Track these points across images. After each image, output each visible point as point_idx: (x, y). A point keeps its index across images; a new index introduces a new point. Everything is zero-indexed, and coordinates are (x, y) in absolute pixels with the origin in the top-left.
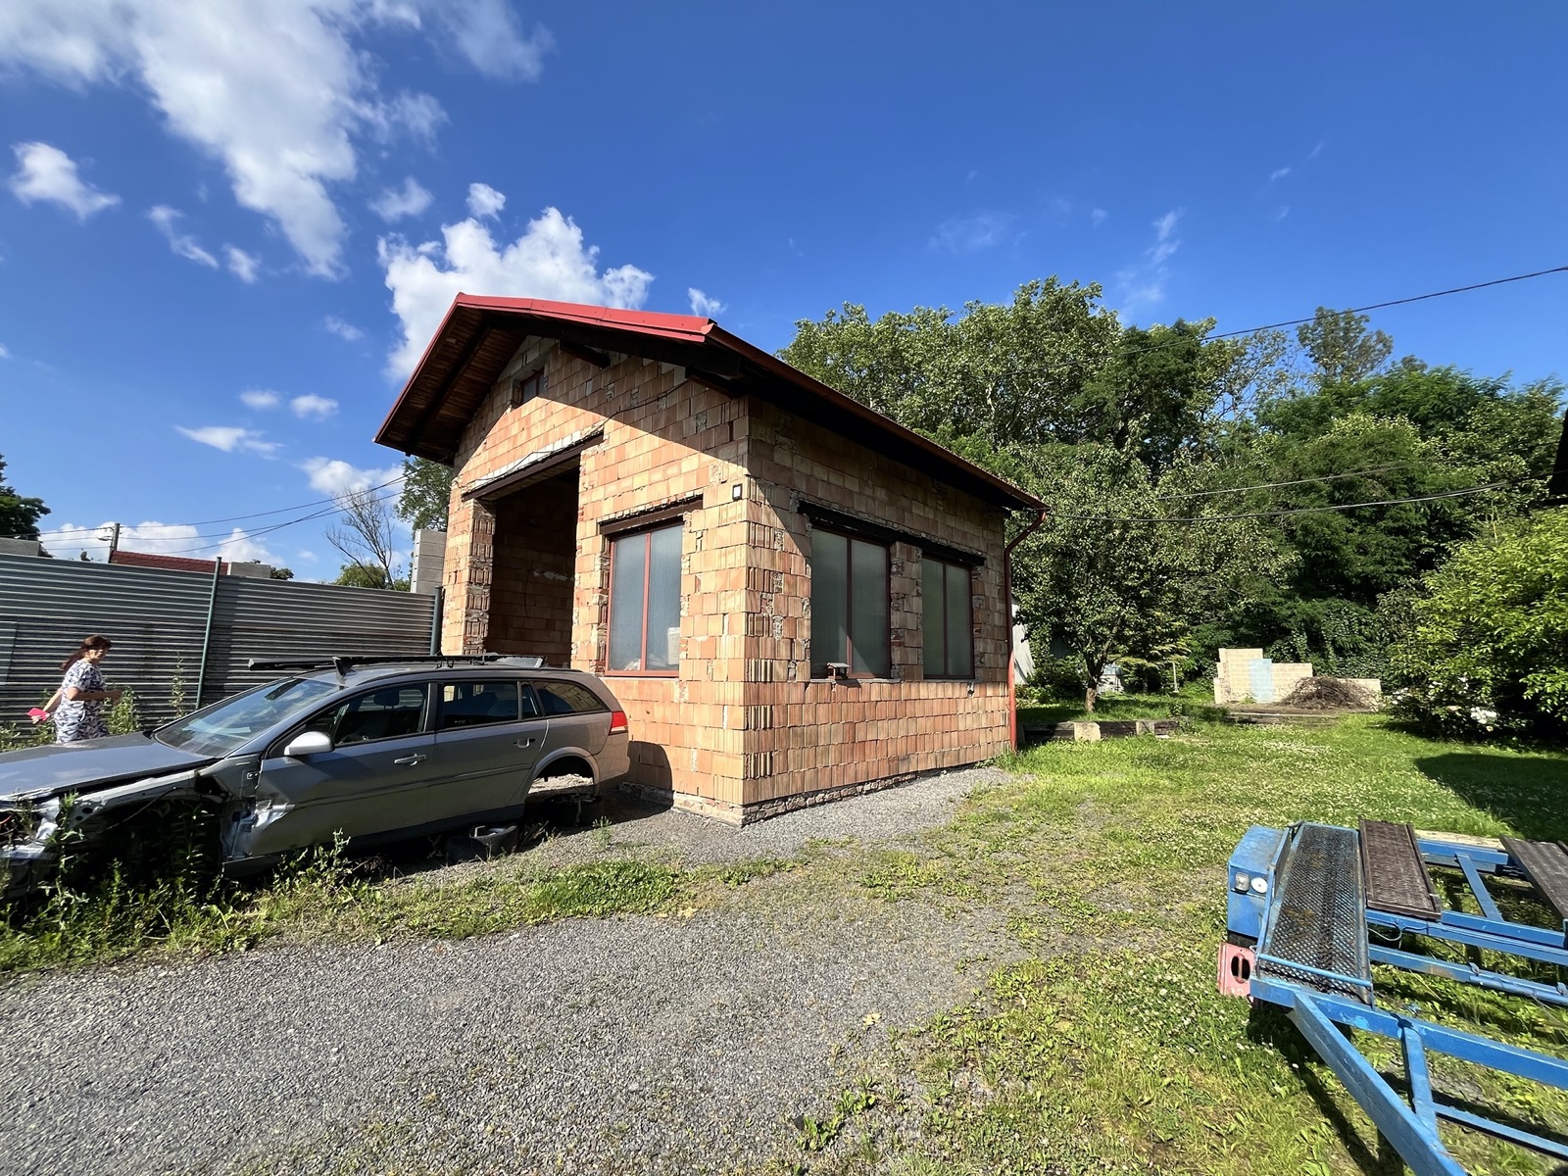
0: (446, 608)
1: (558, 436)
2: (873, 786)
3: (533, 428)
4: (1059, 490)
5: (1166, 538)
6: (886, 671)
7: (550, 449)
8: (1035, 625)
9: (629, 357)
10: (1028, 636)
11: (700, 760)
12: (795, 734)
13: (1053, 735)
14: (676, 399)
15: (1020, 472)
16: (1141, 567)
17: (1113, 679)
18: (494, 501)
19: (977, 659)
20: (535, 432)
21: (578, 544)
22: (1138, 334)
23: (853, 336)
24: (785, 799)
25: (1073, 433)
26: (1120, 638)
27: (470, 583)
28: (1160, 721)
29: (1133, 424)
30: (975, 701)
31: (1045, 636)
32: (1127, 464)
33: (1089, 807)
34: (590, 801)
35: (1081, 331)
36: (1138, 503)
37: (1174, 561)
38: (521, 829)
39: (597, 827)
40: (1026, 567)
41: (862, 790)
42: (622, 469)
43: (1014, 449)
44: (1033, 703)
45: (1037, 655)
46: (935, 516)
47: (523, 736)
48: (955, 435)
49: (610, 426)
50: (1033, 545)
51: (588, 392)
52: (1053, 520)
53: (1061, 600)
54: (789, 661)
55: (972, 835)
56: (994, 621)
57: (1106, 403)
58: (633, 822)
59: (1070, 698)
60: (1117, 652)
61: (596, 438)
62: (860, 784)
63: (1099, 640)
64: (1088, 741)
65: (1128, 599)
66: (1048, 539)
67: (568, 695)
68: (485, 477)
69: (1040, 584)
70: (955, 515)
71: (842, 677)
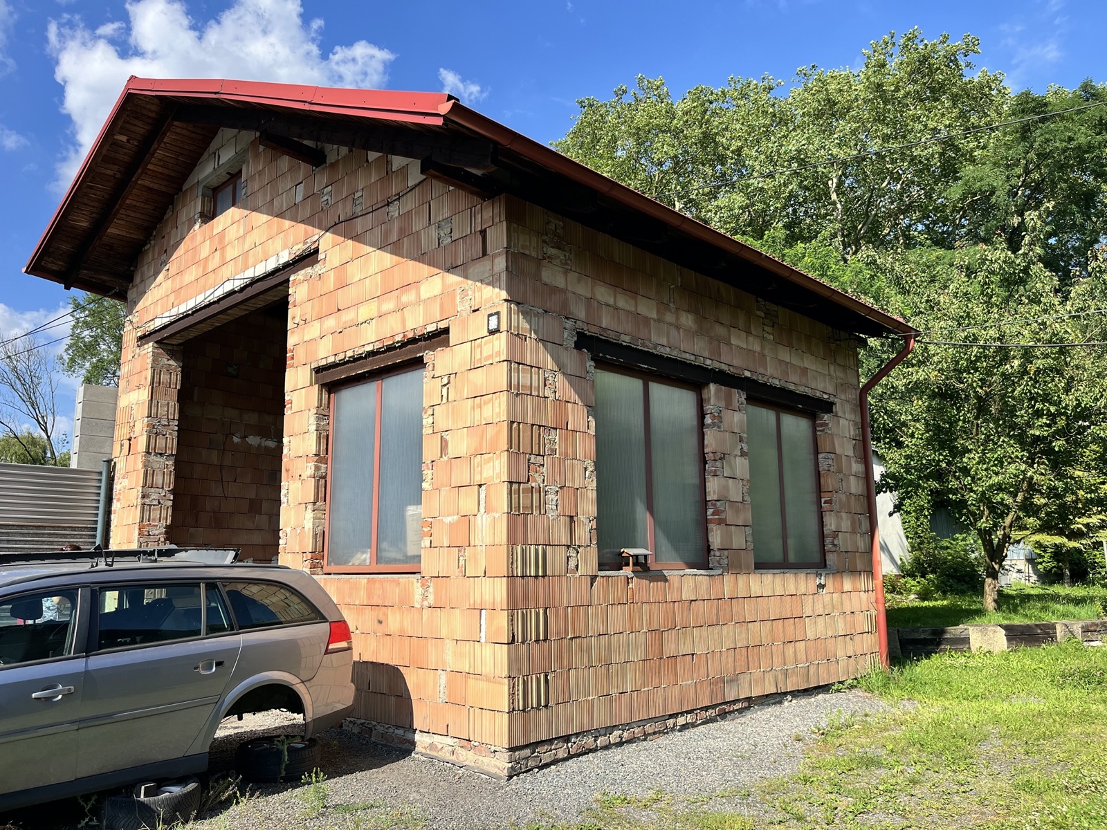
0: (117, 487)
1: (261, 256)
2: (689, 718)
3: (229, 249)
4: (932, 308)
5: (1085, 370)
6: (702, 559)
7: (250, 274)
8: (907, 493)
9: (351, 151)
10: (898, 508)
11: (450, 684)
12: (580, 648)
13: (939, 644)
14: (410, 203)
15: (879, 288)
16: (1053, 409)
17: (1022, 565)
18: (179, 345)
19: (828, 540)
20: (231, 253)
21: (287, 398)
22: (1033, 100)
23: (651, 118)
24: (566, 739)
25: (949, 234)
26: (1029, 508)
27: (148, 453)
28: (1088, 622)
29: (1031, 217)
30: (827, 598)
31: (922, 508)
32: (1026, 270)
33: (994, 747)
34: (300, 746)
35: (955, 99)
36: (1044, 323)
37: (1097, 400)
38: (204, 786)
39: (309, 783)
40: (891, 414)
41: (675, 725)
42: (343, 298)
43: (868, 256)
44: (910, 600)
45: (914, 536)
46: (762, 347)
47: (208, 659)
48: (791, 240)
49: (327, 242)
50: (900, 384)
51: (299, 199)
52: (926, 348)
53: (942, 457)
54: (568, 547)
55: (829, 789)
56: (849, 487)
57: (993, 193)
58: (359, 775)
59: (962, 593)
60: (1025, 528)
61: (308, 258)
62: (671, 716)
63: (998, 511)
64: (989, 652)
65: (1035, 454)
66: (920, 374)
67: (272, 600)
68: (167, 314)
69: (912, 436)
70: (790, 345)
71: (642, 567)
